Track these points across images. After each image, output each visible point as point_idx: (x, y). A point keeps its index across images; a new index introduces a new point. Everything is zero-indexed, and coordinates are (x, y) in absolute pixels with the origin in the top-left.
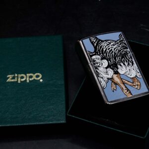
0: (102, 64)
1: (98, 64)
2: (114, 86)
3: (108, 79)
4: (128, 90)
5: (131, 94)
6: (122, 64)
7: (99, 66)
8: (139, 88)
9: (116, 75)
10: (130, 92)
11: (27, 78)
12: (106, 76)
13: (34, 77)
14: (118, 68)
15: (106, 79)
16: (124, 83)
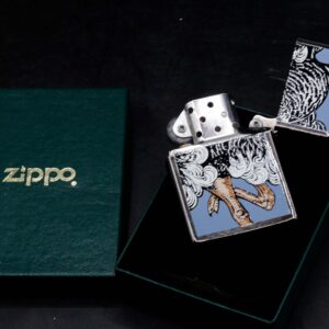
0: (195, 156)
1: (187, 158)
2: (214, 203)
3: (203, 188)
4: (245, 212)
5: (250, 221)
6: (240, 155)
7: (187, 162)
8: (269, 207)
9: (223, 180)
10: (248, 217)
11: (45, 176)
12: (199, 183)
13: (60, 177)
14: (229, 165)
15: (199, 190)
16: (237, 197)
